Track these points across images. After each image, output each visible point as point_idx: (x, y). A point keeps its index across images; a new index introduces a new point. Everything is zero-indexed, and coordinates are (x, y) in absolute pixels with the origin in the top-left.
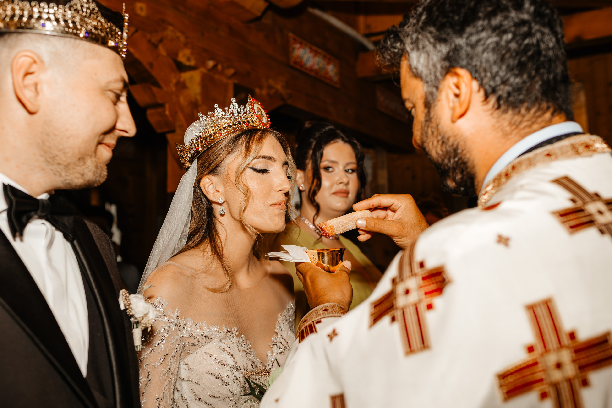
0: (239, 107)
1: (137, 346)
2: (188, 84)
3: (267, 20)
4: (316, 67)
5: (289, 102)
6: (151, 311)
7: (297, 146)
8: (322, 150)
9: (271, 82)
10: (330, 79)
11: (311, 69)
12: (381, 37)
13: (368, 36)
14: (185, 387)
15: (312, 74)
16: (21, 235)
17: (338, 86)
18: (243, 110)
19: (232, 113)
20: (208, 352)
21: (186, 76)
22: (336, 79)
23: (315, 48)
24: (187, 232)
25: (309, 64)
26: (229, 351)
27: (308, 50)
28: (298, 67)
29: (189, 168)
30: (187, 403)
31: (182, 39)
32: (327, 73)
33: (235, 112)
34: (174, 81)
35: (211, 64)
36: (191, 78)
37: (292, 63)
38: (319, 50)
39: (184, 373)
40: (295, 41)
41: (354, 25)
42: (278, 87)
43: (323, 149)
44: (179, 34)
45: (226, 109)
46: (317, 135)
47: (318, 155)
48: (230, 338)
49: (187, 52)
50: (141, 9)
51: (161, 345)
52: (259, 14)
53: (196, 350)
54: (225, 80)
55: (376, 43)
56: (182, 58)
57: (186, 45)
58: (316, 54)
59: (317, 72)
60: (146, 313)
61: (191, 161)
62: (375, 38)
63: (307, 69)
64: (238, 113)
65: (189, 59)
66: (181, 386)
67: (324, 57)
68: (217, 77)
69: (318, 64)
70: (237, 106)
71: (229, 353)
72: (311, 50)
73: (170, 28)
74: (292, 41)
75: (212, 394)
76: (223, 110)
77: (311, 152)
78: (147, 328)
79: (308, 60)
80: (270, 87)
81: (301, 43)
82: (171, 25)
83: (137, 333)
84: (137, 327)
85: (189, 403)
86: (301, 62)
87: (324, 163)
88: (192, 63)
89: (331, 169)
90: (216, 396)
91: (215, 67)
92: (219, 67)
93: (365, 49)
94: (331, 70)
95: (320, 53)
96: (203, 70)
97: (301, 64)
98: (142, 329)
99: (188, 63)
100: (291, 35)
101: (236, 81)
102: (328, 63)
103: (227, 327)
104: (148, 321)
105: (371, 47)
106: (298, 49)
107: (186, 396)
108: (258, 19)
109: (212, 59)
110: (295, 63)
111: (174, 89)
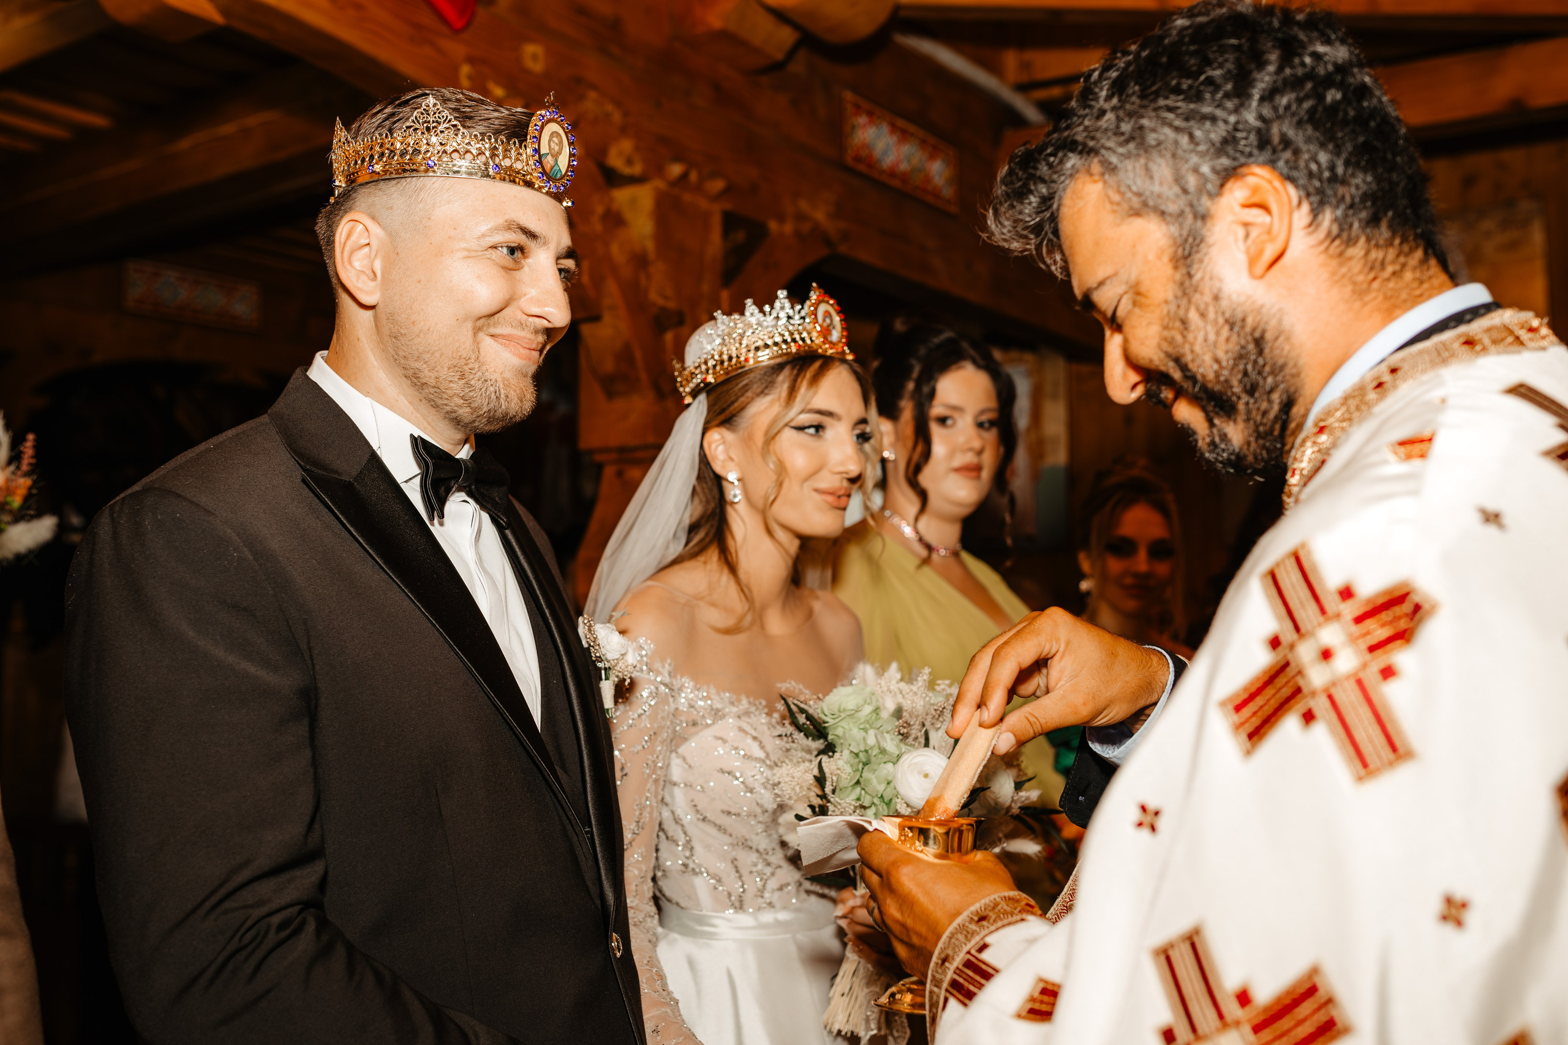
0: (792, 308)
1: (608, 710)
2: (628, 215)
3: (798, 67)
4: (904, 167)
5: (843, 249)
6: (630, 650)
7: (876, 364)
8: (932, 384)
9: (804, 205)
10: (936, 194)
11: (892, 173)
12: (1056, 92)
13: (1023, 88)
14: (679, 799)
15: (896, 183)
16: (442, 516)
17: (953, 209)
18: (799, 312)
19: (777, 318)
20: (719, 734)
21: (622, 196)
22: (948, 192)
23: (901, 123)
24: (687, 522)
25: (888, 161)
26: (755, 734)
27: (885, 128)
28: (862, 168)
29: (689, 405)
30: (682, 826)
31: (617, 117)
32: (928, 179)
33: (782, 315)
34: (600, 209)
35: (676, 170)
36: (633, 201)
37: (849, 160)
38: (911, 128)
39: (677, 771)
40: (858, 109)
41: (993, 67)
42: (820, 215)
43: (936, 380)
44: (610, 107)
45: (767, 308)
46: (922, 351)
47: (926, 389)
48: (755, 716)
49: (626, 145)
50: (535, 57)
51: (643, 717)
52: (780, 56)
53: (696, 733)
54: (703, 204)
55: (1044, 106)
56: (615, 160)
57: (624, 131)
58: (904, 135)
59: (905, 177)
60: (623, 652)
61: (694, 394)
62: (1041, 94)
63: (883, 172)
64: (789, 317)
65: (629, 162)
66: (672, 796)
67: (923, 143)
68: (687, 197)
69: (909, 161)
70: (787, 305)
71: (755, 738)
72: (894, 129)
73: (593, 95)
74: (850, 108)
75: (726, 808)
76: (762, 311)
77: (911, 386)
78: (624, 680)
79: (885, 152)
80: (800, 217)
81: (870, 114)
82: (594, 87)
83: (607, 689)
84: (607, 679)
85: (686, 825)
86: (870, 156)
87: (937, 410)
88: (637, 169)
89: (949, 422)
90: (733, 811)
91: (684, 176)
92: (693, 176)
93: (1017, 120)
94: (938, 171)
95: (912, 135)
96: (659, 183)
97: (870, 162)
98: (616, 683)
99: (627, 171)
100: (848, 95)
101: (728, 206)
102: (932, 157)
103: (748, 697)
104: (627, 667)
105: (1032, 114)
106: (865, 125)
107: (679, 812)
108: (777, 67)
109: (677, 158)
110: (858, 159)
111: (598, 227)
